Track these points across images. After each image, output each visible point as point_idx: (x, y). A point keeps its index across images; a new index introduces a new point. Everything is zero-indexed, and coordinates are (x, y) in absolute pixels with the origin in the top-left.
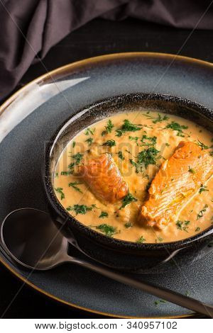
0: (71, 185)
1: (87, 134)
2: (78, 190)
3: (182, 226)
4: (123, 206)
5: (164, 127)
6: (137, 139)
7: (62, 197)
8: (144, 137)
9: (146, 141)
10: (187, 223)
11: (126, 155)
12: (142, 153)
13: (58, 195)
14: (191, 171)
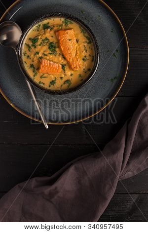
0: (41, 77)
1: (25, 55)
2: (45, 77)
3: (85, 58)
4: (64, 70)
5: (43, 31)
6: (41, 43)
7: (44, 84)
8: (43, 40)
9: (45, 41)
10: (85, 56)
11: (46, 53)
12: (49, 48)
13: (42, 85)
14: (70, 40)
